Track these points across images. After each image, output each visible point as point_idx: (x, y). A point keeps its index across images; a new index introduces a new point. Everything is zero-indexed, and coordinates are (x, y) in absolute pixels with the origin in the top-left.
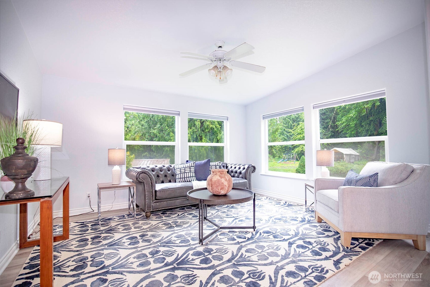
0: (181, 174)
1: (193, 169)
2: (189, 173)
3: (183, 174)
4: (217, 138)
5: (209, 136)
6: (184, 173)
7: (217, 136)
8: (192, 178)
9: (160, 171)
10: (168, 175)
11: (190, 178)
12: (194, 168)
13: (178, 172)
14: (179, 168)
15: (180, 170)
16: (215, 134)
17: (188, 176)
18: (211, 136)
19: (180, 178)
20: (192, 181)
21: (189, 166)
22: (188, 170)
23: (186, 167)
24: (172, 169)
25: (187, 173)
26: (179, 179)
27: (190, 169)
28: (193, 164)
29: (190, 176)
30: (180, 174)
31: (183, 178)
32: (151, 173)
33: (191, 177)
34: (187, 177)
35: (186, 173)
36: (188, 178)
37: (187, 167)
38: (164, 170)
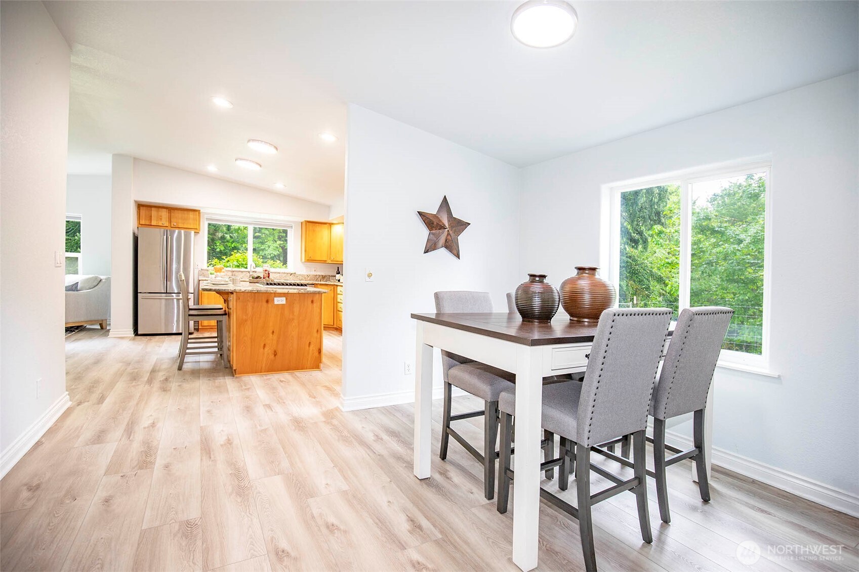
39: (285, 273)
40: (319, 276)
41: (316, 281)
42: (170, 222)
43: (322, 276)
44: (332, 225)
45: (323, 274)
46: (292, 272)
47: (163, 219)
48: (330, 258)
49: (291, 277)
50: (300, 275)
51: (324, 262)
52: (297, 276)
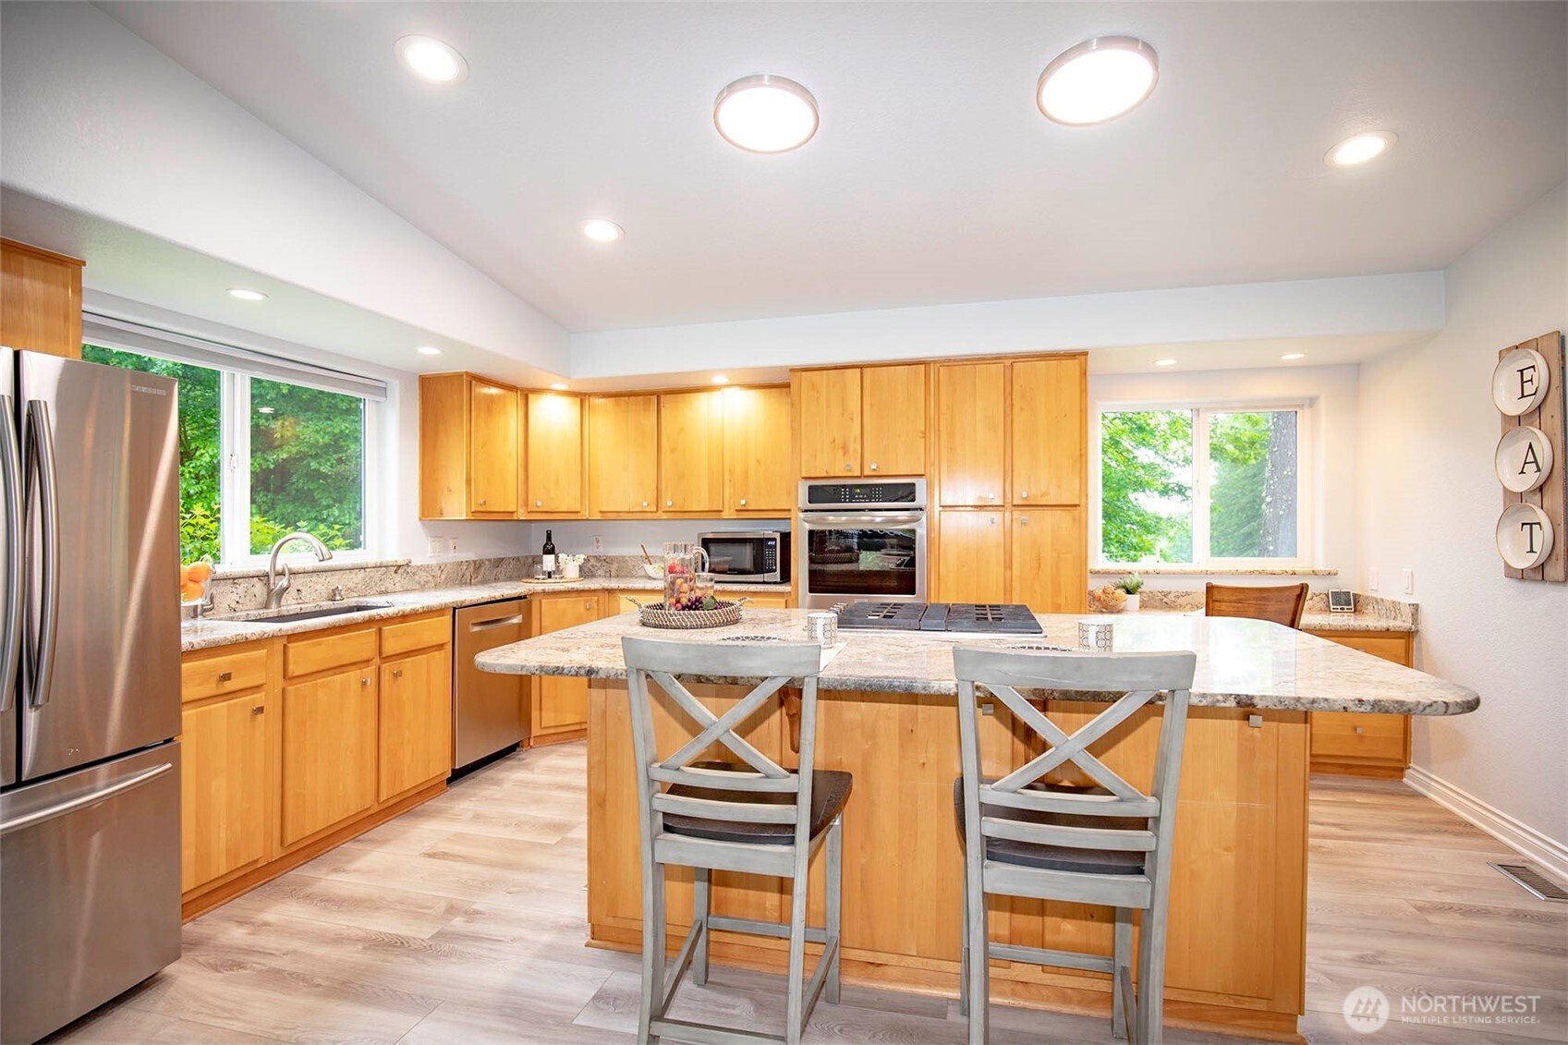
39: (380, 566)
43: (476, 562)
44: (531, 396)
46: (402, 558)
48: (526, 504)
49: (397, 578)
50: (419, 567)
52: (414, 574)
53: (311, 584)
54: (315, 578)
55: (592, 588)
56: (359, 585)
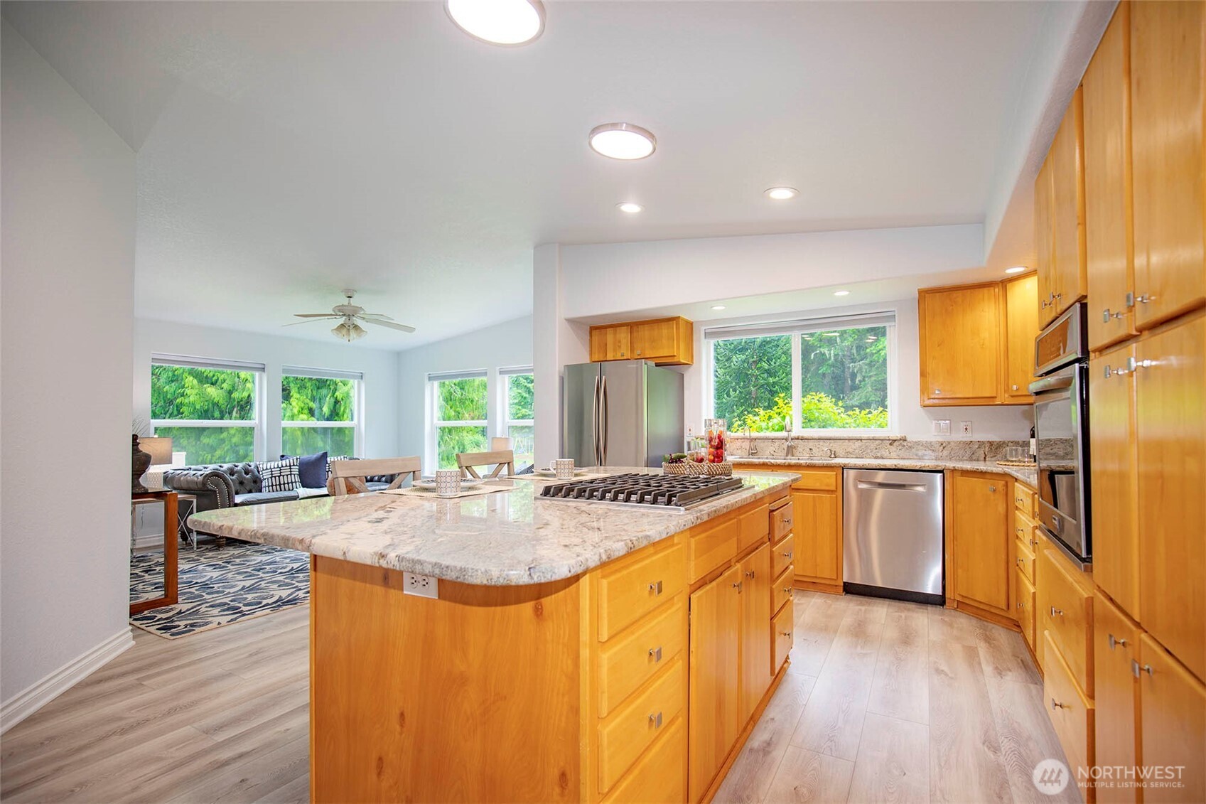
0: (273, 478)
1: (296, 470)
2: (289, 476)
3: (277, 478)
4: (335, 396)
5: (310, 390)
6: (279, 477)
7: (335, 390)
8: (294, 484)
9: (230, 474)
10: (245, 481)
11: (290, 484)
12: (297, 467)
13: (266, 475)
14: (268, 468)
15: (272, 471)
16: (329, 385)
17: (286, 482)
18: (318, 388)
19: (270, 484)
20: (295, 489)
21: (288, 465)
22: (286, 471)
23: (282, 466)
24: (252, 471)
25: (285, 477)
26: (269, 486)
27: (290, 469)
28: (295, 460)
29: (290, 481)
30: (271, 478)
31: (276, 485)
32: (228, 476)
33: (292, 483)
34: (284, 484)
35: (283, 476)
36: (286, 485)
37: (284, 465)
38: (236, 472)
39: (874, 439)
40: (981, 444)
41: (971, 459)
42: (632, 350)
43: (991, 443)
44: (1009, 286)
45: (995, 438)
46: (895, 434)
47: (622, 346)
48: (1007, 389)
49: (893, 448)
50: (918, 443)
51: (988, 402)
52: (910, 447)
53: (818, 446)
54: (821, 443)
55: (994, 471)
56: (857, 451)
